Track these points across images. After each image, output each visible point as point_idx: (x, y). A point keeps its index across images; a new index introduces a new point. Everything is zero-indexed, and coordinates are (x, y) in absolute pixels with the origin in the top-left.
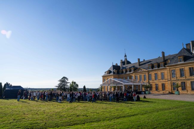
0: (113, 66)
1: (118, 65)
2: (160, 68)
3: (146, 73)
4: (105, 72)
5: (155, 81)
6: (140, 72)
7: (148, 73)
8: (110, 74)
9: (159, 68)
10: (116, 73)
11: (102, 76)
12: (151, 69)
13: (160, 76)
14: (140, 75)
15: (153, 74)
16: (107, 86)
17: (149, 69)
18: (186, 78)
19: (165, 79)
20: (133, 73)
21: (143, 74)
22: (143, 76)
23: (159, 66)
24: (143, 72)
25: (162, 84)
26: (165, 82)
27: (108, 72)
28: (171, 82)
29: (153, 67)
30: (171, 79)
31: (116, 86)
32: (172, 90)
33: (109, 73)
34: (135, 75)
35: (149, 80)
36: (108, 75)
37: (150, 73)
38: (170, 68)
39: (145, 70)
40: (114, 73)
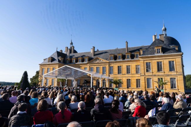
0: (58, 52)
1: (63, 52)
2: (126, 60)
3: (106, 65)
4: (44, 60)
5: (118, 76)
6: (98, 63)
7: (109, 65)
8: (53, 63)
9: (124, 60)
10: (62, 61)
11: (40, 65)
12: (113, 61)
13: (124, 70)
14: (97, 66)
15: (115, 66)
16: (52, 80)
17: (111, 60)
18: (165, 74)
19: (132, 74)
20: (87, 64)
21: (101, 66)
22: (101, 68)
23: (124, 57)
24: (102, 63)
25: (127, 80)
26: (132, 78)
27: (49, 60)
28: (145, 77)
29: (115, 58)
30: (145, 74)
31: (65, 79)
32: (145, 87)
33: (52, 61)
34: (90, 66)
35: (109, 74)
36: (50, 63)
37: (111, 65)
38: (144, 60)
39: (105, 61)
40: (59, 61)
